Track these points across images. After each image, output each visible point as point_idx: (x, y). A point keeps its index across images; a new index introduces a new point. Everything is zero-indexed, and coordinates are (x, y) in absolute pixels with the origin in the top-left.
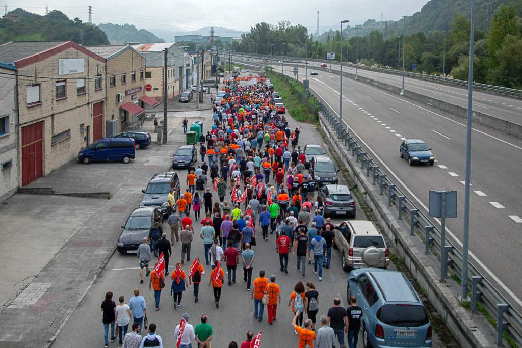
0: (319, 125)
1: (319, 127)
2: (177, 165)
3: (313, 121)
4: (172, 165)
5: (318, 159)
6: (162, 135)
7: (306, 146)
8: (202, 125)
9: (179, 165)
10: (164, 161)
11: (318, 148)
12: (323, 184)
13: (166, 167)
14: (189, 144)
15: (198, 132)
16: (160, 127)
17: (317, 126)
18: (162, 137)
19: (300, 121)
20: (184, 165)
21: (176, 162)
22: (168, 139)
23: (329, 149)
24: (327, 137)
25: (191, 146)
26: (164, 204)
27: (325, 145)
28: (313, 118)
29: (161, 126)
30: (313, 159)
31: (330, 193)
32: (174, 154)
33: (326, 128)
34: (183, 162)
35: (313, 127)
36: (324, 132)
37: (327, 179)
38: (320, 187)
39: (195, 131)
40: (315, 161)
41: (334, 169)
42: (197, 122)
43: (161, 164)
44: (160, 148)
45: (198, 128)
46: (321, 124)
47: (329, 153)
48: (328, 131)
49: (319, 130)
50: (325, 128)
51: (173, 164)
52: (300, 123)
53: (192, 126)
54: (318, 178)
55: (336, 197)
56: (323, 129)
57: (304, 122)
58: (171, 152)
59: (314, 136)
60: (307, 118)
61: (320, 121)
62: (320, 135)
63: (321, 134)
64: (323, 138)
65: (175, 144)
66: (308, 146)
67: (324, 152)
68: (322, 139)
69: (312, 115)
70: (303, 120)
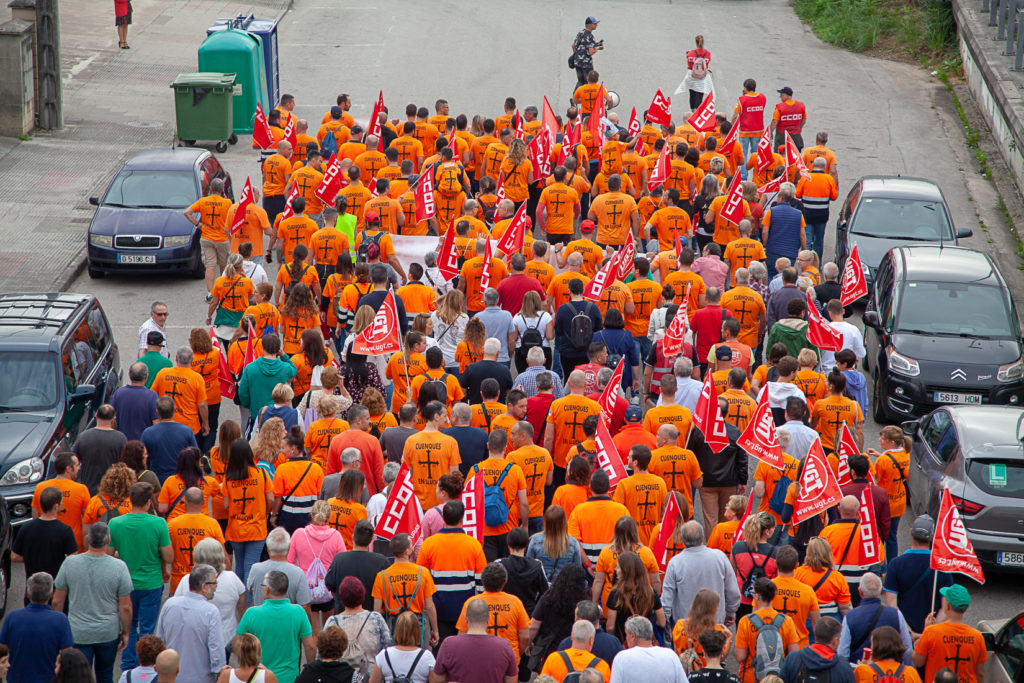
0: (959, 71)
1: (954, 80)
2: (114, 254)
3: (924, 49)
4: (85, 253)
5: (920, 261)
6: (29, 81)
7: (858, 186)
8: (267, 39)
9: (127, 259)
10: (37, 229)
11: (928, 203)
12: (940, 397)
13: (51, 266)
14: (191, 144)
15: (246, 79)
16: (15, 35)
17: (944, 79)
18: (30, 94)
19: (848, 44)
20: (151, 259)
21: (105, 242)
22: (66, 106)
23: (1001, 209)
24: (995, 141)
25: (198, 156)
26: (16, 469)
27: (978, 185)
28: (926, 29)
29: (22, 27)
30: (888, 258)
31: (968, 451)
32: (98, 195)
33: (992, 91)
34: (145, 242)
35: (919, 78)
36: (980, 114)
37: (959, 375)
38: (918, 413)
39: (226, 71)
40: (899, 270)
41: (1006, 322)
42: (240, 22)
43: (18, 249)
44: (16, 154)
45: (245, 55)
46: (969, 65)
47: (998, 234)
48: (1001, 105)
49: (951, 98)
50: (985, 91)
51: (91, 248)
52: (845, 54)
53: (210, 43)
54: (910, 368)
55: (997, 476)
56: (973, 96)
57: (867, 49)
58: (86, 183)
59: (922, 133)
60: (886, 30)
61: (964, 46)
62: (956, 130)
63: (962, 121)
64: (973, 144)
65: (109, 140)
66: (870, 186)
67: (961, 225)
68: (963, 153)
69: (919, 13)
70: (862, 38)
